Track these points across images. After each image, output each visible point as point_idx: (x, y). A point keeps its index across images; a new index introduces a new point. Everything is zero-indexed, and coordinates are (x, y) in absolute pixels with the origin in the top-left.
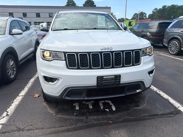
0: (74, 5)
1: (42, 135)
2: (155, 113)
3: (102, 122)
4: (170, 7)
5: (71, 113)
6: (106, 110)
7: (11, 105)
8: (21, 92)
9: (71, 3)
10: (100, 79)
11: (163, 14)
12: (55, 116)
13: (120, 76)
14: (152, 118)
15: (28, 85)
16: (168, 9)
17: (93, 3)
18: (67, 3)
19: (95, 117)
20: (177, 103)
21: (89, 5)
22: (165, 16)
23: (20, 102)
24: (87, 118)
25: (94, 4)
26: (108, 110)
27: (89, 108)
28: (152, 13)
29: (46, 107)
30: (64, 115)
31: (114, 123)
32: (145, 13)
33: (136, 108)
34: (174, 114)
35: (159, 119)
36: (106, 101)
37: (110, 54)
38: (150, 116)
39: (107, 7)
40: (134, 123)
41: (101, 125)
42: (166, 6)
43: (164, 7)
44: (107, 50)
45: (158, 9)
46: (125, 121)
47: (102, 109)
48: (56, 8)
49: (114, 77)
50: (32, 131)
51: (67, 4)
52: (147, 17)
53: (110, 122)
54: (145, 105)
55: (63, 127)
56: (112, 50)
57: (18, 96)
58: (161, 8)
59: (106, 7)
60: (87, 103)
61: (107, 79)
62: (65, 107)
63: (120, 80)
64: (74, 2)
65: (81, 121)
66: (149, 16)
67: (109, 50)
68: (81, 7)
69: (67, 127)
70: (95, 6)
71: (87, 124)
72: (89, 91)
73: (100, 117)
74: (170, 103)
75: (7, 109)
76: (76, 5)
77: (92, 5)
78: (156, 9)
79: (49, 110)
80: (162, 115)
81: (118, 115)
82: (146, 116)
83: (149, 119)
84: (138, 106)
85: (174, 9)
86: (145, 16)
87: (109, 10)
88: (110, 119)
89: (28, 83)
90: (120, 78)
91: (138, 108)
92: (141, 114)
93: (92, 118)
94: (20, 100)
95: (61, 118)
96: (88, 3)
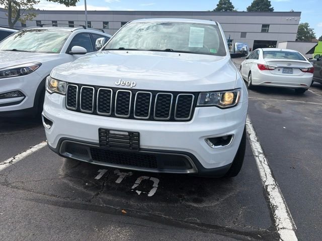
0: (229, 10)
1: (21, 199)
3: (112, 207)
5: (83, 182)
6: (137, 191)
7: (25, 151)
9: (225, 5)
10: (104, 133)
12: (60, 179)
13: (139, 134)
17: (268, 4)
18: (218, 5)
19: (110, 198)
21: (259, 9)
23: (39, 149)
24: (97, 195)
25: (271, 6)
26: (139, 193)
33: (190, 204)
34: (257, 238)
37: (129, 93)
39: (293, 12)
41: (106, 211)
44: (126, 87)
47: (132, 189)
50: (15, 190)
51: (217, 7)
53: (123, 211)
54: (215, 204)
55: (54, 196)
56: (133, 88)
57: (45, 141)
59: (291, 12)
63: (139, 141)
64: (231, 4)
65: (85, 196)
67: (129, 88)
68: (244, 12)
69: (59, 198)
70: (272, 10)
73: (117, 200)
74: (272, 216)
75: (17, 155)
76: (233, 8)
77: (266, 8)
79: (60, 169)
81: (147, 205)
83: (194, 229)
87: (296, 18)
88: (128, 207)
90: (139, 137)
93: (104, 198)
94: (41, 147)
95: (64, 184)
96: (258, 6)
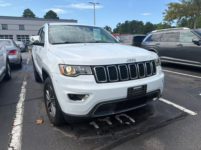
0: (33, 17)
2: (170, 118)
3: (130, 135)
4: (131, 22)
5: (94, 133)
6: (126, 123)
7: (11, 139)
8: (15, 121)
9: (29, 14)
11: (126, 29)
12: (77, 139)
13: (146, 85)
14: (170, 123)
15: (17, 111)
16: (130, 24)
18: (23, 13)
19: (121, 132)
20: (180, 107)
21: (51, 17)
22: (128, 31)
23: (22, 132)
24: (113, 134)
25: (57, 16)
26: (128, 123)
27: (109, 125)
28: (116, 28)
29: (59, 132)
30: (88, 136)
31: (142, 134)
32: (109, 27)
33: (151, 117)
34: (184, 116)
35: (176, 122)
36: (121, 115)
37: (134, 65)
38: (167, 121)
40: (159, 130)
41: (132, 138)
42: (128, 21)
43: (126, 22)
44: (132, 62)
45: (121, 24)
46: (150, 130)
47: (123, 123)
48: (11, 19)
49: (141, 87)
51: (23, 14)
52: (112, 32)
53: (137, 133)
54: (157, 112)
55: (94, 148)
56: (136, 62)
57: (13, 125)
58: (124, 23)
59: (72, 20)
60: (104, 120)
61: (136, 90)
62: (83, 128)
63: (146, 90)
64: (32, 13)
65: (110, 139)
66: (114, 30)
67: (134, 62)
68: (42, 18)
69: (99, 148)
70: (58, 18)
71: (117, 140)
72: (118, 104)
73: (126, 131)
74: (175, 107)
75: (10, 144)
76: (35, 16)
77: (55, 17)
78: (119, 24)
79: (66, 135)
80: (176, 118)
81: (141, 126)
82: (164, 122)
83: (168, 124)
84: (152, 114)
85: (135, 24)
86: (111, 30)
88: (135, 131)
89: (16, 110)
90: (146, 88)
91: (154, 116)
92: (160, 121)
93: (119, 133)
94: (20, 130)
95: (86, 140)
96: (50, 15)
